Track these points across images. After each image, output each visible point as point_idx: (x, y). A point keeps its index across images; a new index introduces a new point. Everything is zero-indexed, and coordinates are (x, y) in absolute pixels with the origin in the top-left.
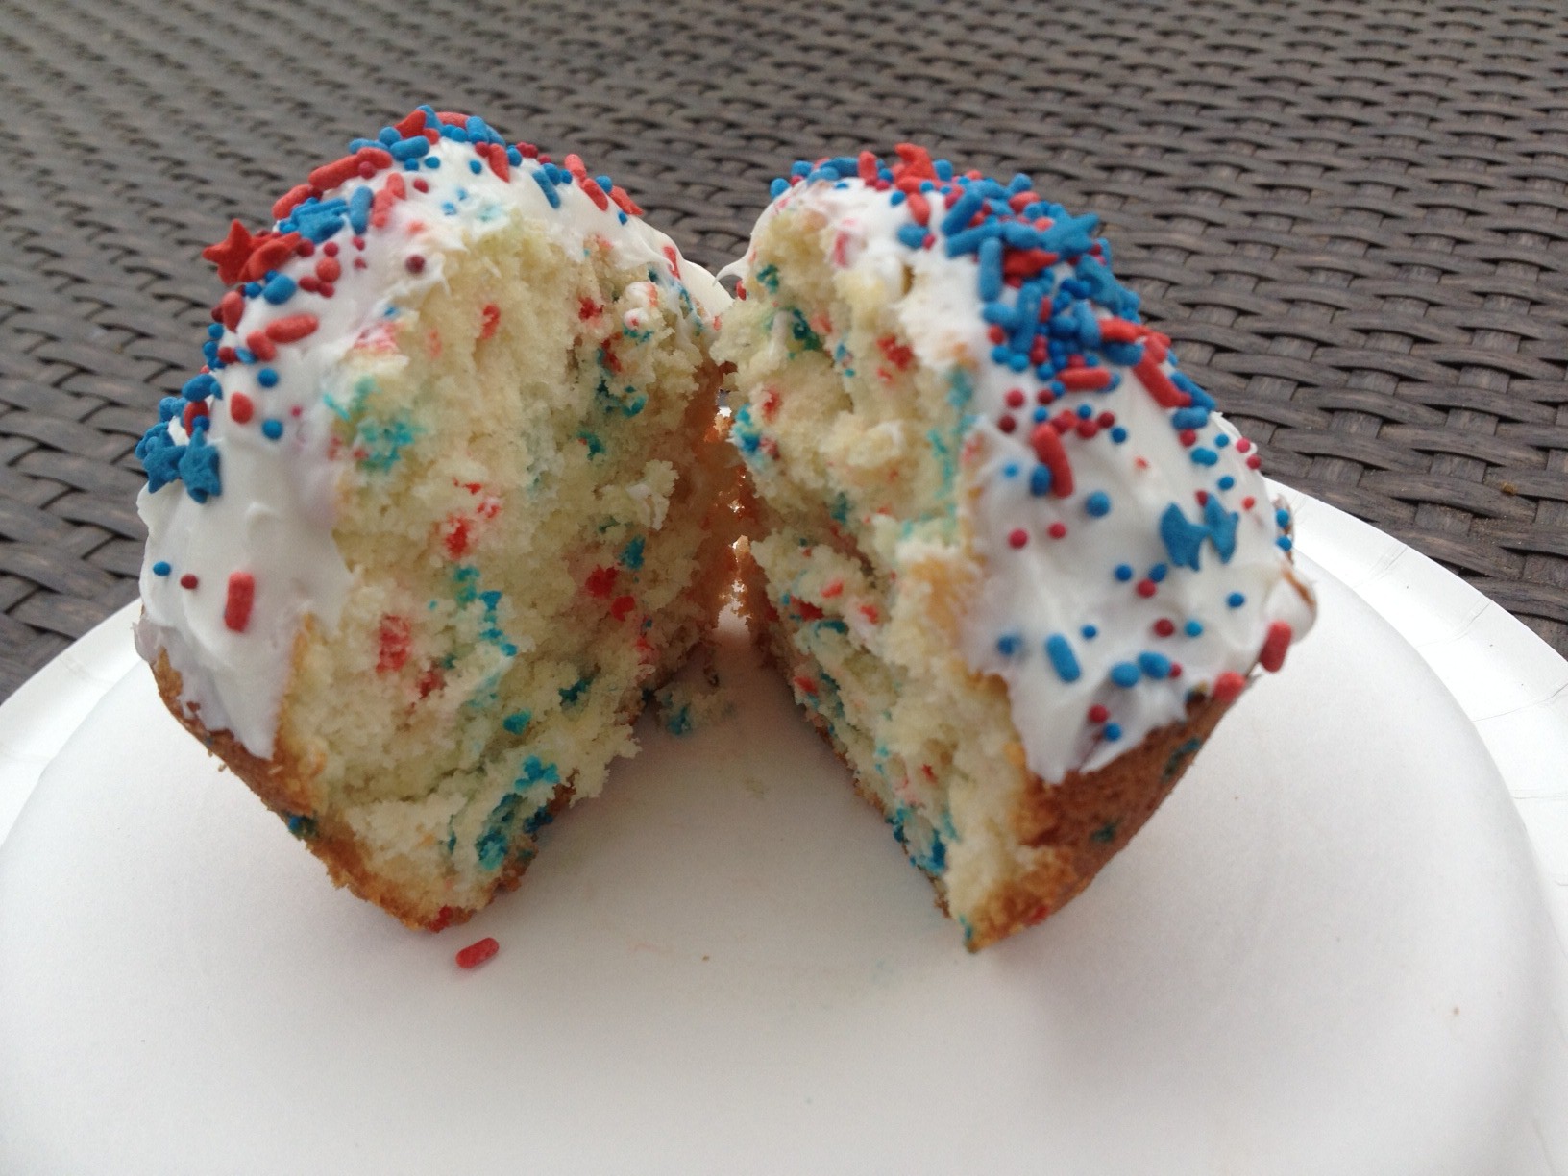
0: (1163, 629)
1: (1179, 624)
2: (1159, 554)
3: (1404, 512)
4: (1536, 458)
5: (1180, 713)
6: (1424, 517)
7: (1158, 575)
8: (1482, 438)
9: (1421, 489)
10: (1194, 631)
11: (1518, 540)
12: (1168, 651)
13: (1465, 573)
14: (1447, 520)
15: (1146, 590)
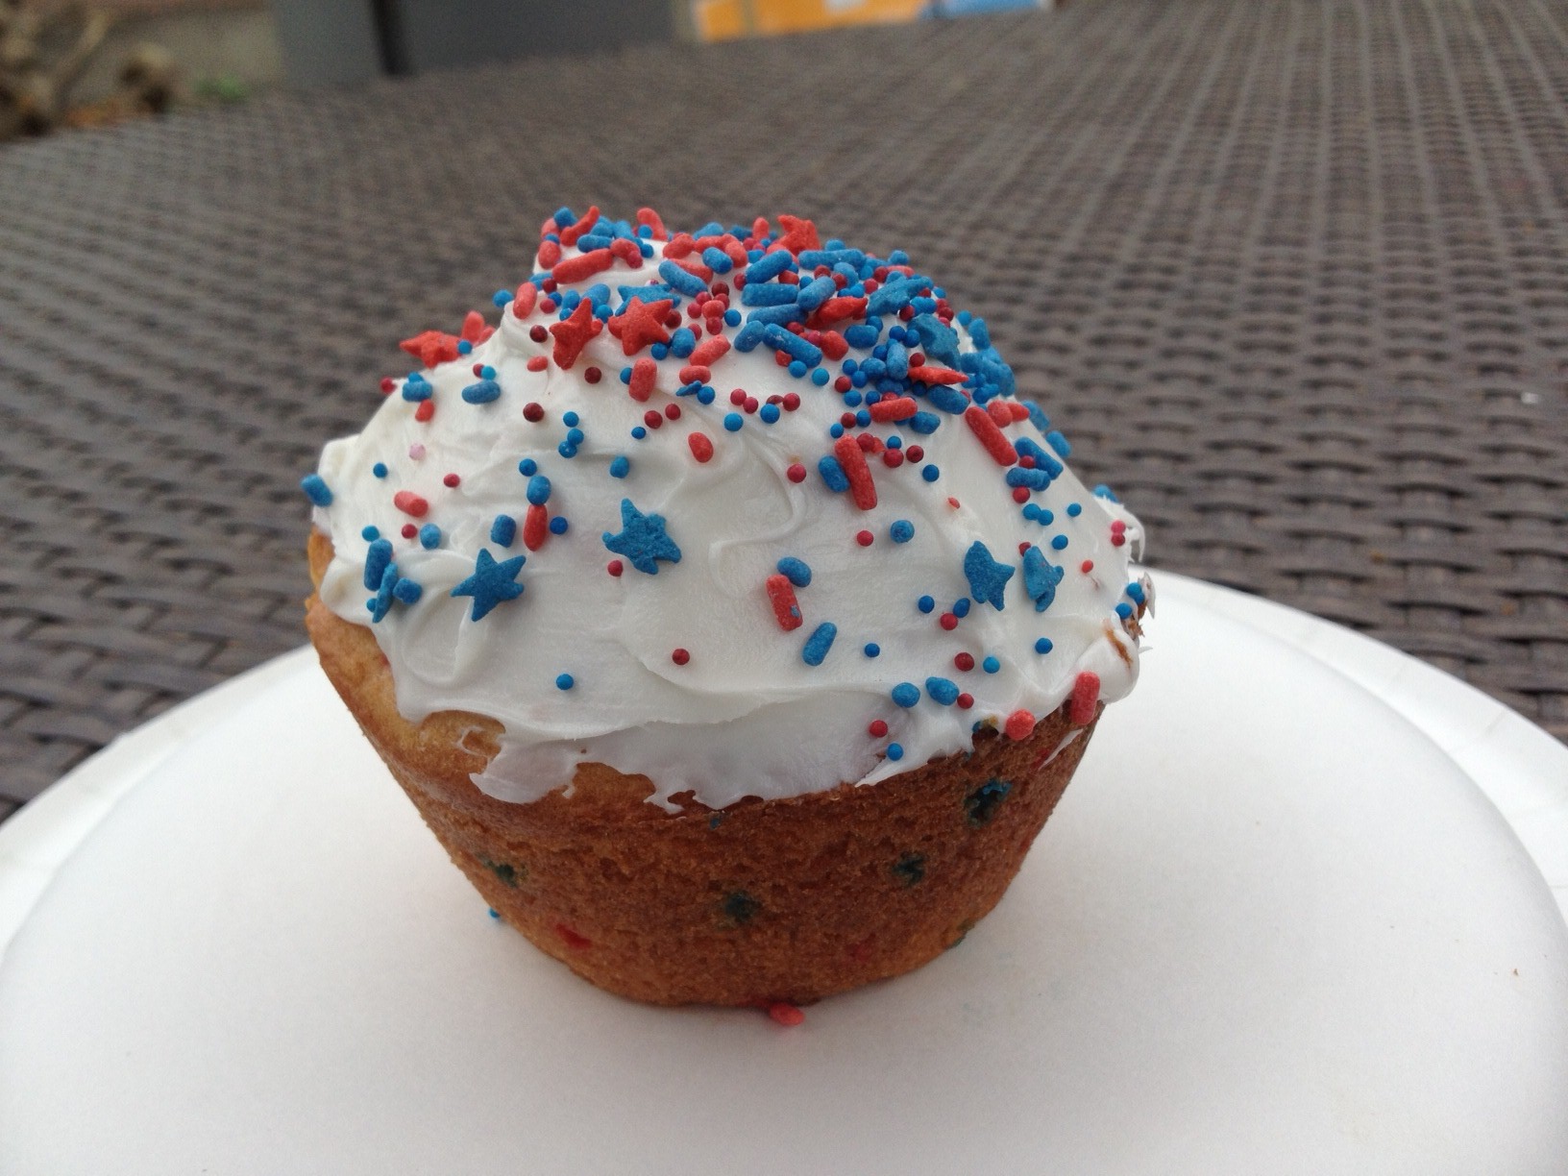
0: (964, 663)
1: (979, 661)
2: (961, 589)
3: (1291, 584)
4: (1395, 532)
5: (967, 743)
6: (1309, 585)
7: (961, 610)
8: (1344, 521)
9: (1300, 562)
10: (992, 667)
11: (1399, 596)
12: (963, 684)
13: (1358, 626)
14: (1332, 586)
15: (948, 623)
